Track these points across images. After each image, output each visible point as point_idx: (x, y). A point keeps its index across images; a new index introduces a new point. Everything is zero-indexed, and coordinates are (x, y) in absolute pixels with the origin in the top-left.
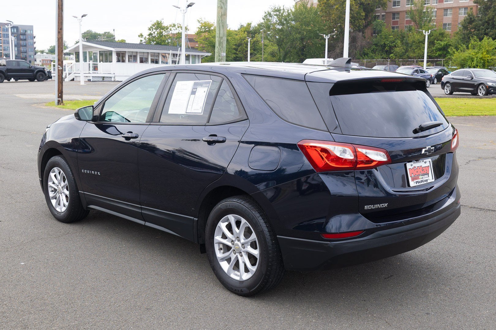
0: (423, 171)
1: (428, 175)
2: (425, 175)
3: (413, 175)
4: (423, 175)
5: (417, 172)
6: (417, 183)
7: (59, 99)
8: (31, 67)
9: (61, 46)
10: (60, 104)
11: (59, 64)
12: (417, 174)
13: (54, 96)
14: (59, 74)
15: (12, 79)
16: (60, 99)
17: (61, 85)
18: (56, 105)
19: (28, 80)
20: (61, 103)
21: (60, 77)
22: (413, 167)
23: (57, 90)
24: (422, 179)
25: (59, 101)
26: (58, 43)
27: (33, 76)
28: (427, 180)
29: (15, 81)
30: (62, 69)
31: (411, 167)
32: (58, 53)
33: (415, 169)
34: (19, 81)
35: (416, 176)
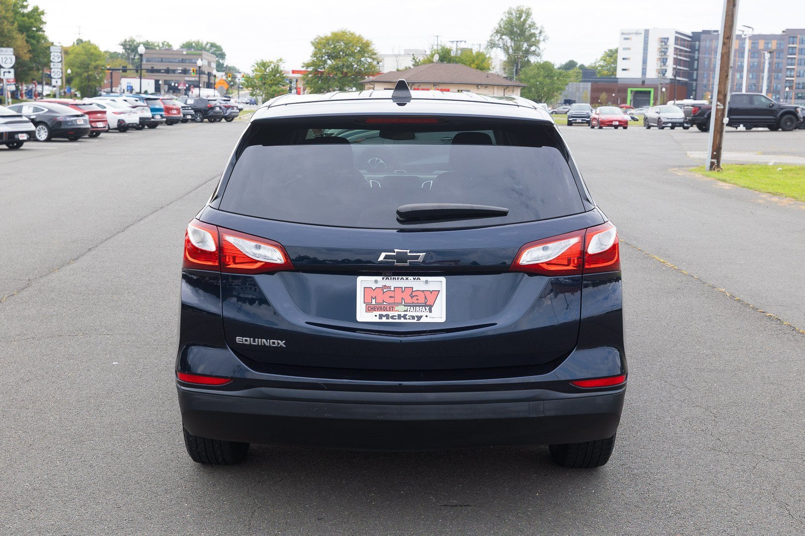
0: (412, 297)
1: (429, 308)
2: (419, 306)
3: (373, 300)
4: (409, 306)
5: (391, 297)
7: (713, 160)
8: (773, 105)
9: (726, 68)
10: (714, 170)
11: (718, 100)
12: (390, 300)
13: (706, 155)
14: (717, 117)
15: (741, 126)
16: (715, 161)
17: (718, 136)
18: (707, 171)
19: (767, 129)
20: (716, 169)
21: (719, 122)
23: (712, 145)
25: (712, 164)
26: (721, 62)
27: (774, 121)
29: (746, 129)
30: (722, 107)
32: (720, 79)
33: (385, 290)
34: (754, 129)
35: (385, 303)
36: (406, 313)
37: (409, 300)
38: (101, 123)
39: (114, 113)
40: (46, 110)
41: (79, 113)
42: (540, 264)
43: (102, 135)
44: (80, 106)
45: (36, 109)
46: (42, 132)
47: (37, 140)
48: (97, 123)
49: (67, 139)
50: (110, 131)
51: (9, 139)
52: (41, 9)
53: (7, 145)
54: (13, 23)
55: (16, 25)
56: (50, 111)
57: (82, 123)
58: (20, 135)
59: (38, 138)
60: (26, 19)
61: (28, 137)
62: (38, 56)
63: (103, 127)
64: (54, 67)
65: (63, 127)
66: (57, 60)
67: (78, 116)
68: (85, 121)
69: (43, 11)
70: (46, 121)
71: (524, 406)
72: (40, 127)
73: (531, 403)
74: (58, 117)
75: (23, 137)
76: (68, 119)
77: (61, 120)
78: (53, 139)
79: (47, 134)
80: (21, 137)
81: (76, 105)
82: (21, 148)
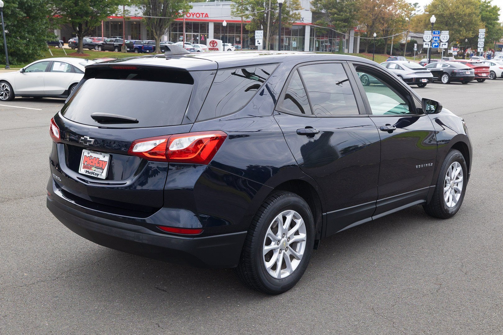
0: (98, 163)
1: (102, 170)
2: (100, 169)
3: (86, 163)
4: (96, 168)
5: (92, 162)
6: (87, 173)
12: (91, 164)
22: (89, 155)
24: (93, 172)
28: (98, 175)
31: (88, 155)
33: (91, 158)
35: (89, 165)
36: (94, 171)
37: (97, 165)
38: (485, 74)
39: (500, 68)
40: (449, 66)
41: (468, 68)
42: (143, 153)
43: (486, 81)
44: (472, 64)
45: (444, 66)
46: (445, 78)
47: (442, 83)
48: (482, 74)
49: (461, 83)
50: (497, 79)
51: (416, 81)
52: (498, 7)
53: (418, 85)
54: (478, 16)
55: (480, 17)
56: (451, 66)
57: (469, 73)
58: (423, 79)
59: (443, 81)
60: (488, 13)
61: (428, 81)
62: (492, 35)
63: (486, 76)
64: (480, 41)
65: (457, 76)
66: (482, 37)
67: (467, 69)
68: (471, 72)
69: (499, 8)
70: (447, 72)
71: (132, 234)
72: (445, 75)
73: (136, 233)
74: (455, 70)
75: (425, 81)
76: (461, 71)
77: (456, 72)
78: (451, 82)
79: (447, 79)
80: (424, 81)
81: (471, 63)
82: (425, 87)
